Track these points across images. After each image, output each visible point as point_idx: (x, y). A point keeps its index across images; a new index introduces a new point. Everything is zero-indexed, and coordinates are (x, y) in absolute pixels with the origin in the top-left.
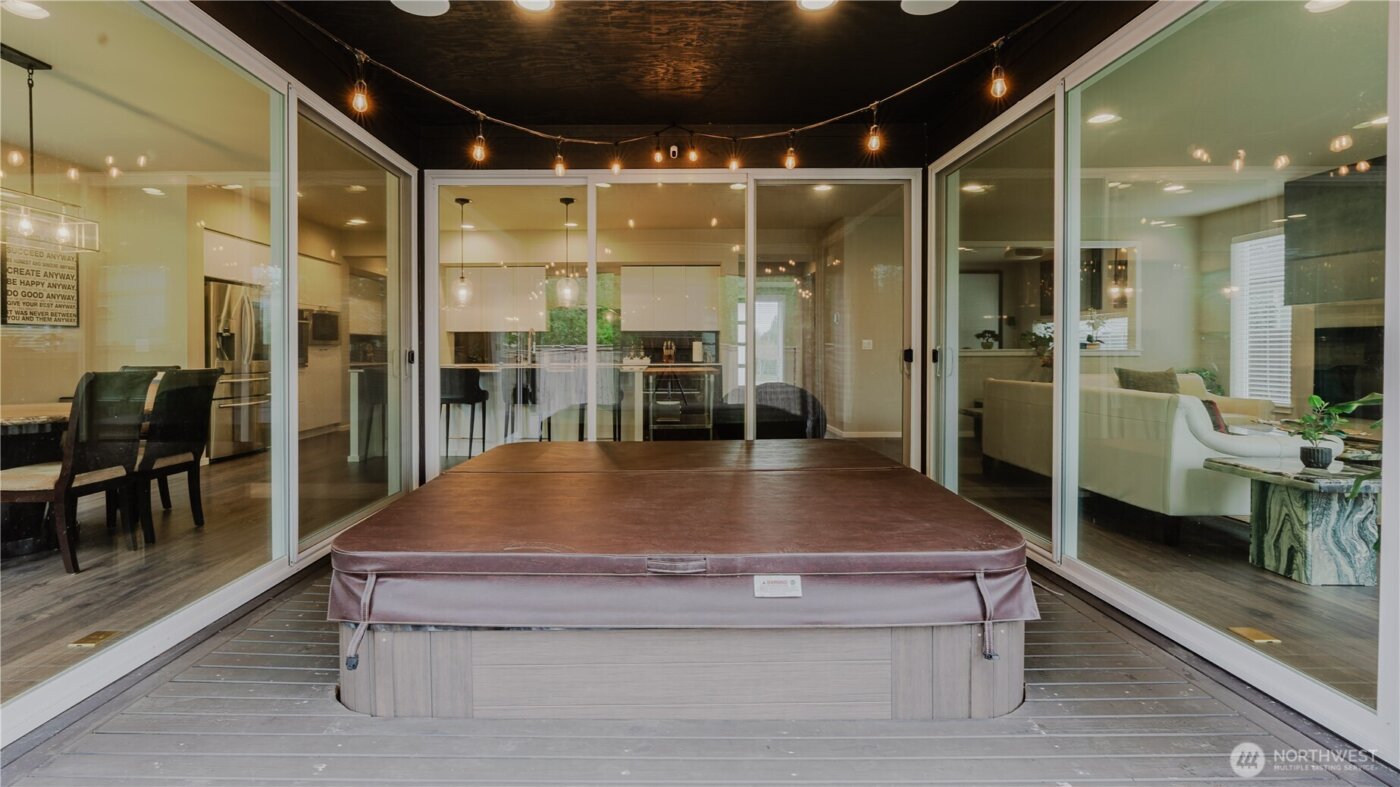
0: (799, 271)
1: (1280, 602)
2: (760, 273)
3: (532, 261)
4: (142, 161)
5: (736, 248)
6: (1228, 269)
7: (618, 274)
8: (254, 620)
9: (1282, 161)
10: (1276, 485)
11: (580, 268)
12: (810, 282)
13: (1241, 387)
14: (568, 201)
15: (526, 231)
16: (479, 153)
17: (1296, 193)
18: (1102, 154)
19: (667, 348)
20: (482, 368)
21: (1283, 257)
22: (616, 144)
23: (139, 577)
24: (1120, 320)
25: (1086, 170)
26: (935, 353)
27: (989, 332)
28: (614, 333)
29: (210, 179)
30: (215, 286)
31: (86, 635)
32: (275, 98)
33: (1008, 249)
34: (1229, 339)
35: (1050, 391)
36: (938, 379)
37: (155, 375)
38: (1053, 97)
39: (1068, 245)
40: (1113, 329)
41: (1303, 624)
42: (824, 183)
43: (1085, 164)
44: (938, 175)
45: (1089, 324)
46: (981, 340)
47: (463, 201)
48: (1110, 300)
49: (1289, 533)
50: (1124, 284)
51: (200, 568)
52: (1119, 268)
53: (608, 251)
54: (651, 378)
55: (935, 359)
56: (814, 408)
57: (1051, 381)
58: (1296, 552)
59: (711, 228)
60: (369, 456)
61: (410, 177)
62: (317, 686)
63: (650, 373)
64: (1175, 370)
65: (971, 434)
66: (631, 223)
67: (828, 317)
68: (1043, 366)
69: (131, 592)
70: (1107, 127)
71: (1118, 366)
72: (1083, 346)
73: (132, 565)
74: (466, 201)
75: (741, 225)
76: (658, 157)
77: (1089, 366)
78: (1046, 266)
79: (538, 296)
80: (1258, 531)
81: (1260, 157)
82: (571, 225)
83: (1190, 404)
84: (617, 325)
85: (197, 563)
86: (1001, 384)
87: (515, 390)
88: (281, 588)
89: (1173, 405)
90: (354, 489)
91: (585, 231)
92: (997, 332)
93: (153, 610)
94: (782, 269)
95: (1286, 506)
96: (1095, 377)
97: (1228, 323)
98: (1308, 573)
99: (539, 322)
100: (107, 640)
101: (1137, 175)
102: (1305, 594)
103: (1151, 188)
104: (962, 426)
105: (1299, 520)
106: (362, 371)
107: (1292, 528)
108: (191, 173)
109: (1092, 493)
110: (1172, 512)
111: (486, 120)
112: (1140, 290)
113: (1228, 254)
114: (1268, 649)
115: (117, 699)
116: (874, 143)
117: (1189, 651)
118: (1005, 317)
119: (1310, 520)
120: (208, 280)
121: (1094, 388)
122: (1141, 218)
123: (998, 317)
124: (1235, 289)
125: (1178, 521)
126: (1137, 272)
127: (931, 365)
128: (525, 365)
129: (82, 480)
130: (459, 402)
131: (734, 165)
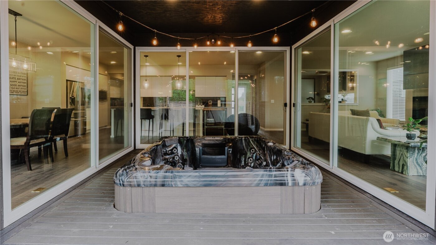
0: (251, 78)
1: (399, 180)
2: (239, 79)
3: (167, 75)
4: (49, 44)
5: (232, 71)
6: (386, 78)
7: (194, 79)
8: (87, 184)
9: (401, 45)
10: (399, 145)
11: (183, 77)
12: (254, 82)
13: (390, 115)
14: (179, 56)
15: (166, 66)
16: (155, 42)
17: (407, 54)
18: (346, 42)
19: (210, 102)
20: (152, 108)
21: (403, 74)
22: (196, 39)
23: (50, 172)
24: (352, 94)
25: (340, 47)
26: (294, 104)
27: (311, 98)
28: (193, 98)
29: (68, 49)
30: (70, 83)
31: (36, 189)
32: (92, 25)
33: (317, 71)
34: (386, 100)
35: (329, 116)
36: (295, 112)
37: (54, 110)
38: (330, 26)
39: (335, 70)
40: (350, 97)
41: (405, 186)
42: (259, 51)
43: (340, 45)
44: (295, 49)
45: (342, 95)
46: (308, 100)
47: (146, 56)
48: (349, 87)
49: (403, 160)
50: (353, 83)
51: (68, 169)
52: (352, 77)
53: (192, 72)
54: (205, 112)
55: (294, 106)
56: (256, 121)
57: (330, 113)
58: (405, 165)
59: (224, 64)
60: (117, 136)
61: (131, 49)
62: (108, 204)
63: (205, 110)
64: (369, 109)
65: (305, 129)
66: (199, 63)
67: (260, 93)
68: (328, 108)
69: (48, 176)
70: (347, 35)
71: (351, 108)
72: (340, 102)
73: (48, 168)
74: (148, 56)
75: (234, 64)
76: (208, 43)
77: (341, 109)
78: (328, 77)
79: (169, 86)
80: (393, 159)
81: (395, 44)
82: (180, 64)
83: (373, 120)
84: (193, 95)
85: (67, 168)
86: (315, 114)
87: (162, 115)
88: (94, 175)
89: (367, 120)
90: (113, 146)
91: (185, 65)
92: (313, 98)
93: (56, 182)
94: (246, 78)
95: (402, 151)
96: (343, 112)
97: (386, 95)
98: (408, 172)
99: (169, 94)
100: (43, 190)
101: (357, 49)
102: (407, 178)
103: (361, 53)
104: (302, 127)
105: (405, 155)
106: (115, 109)
107: (403, 158)
108: (62, 48)
109: (342, 147)
110: (367, 153)
111: (157, 32)
112: (358, 85)
113: (386, 73)
114: (395, 194)
115: (48, 207)
116: (276, 40)
117: (371, 195)
118: (316, 93)
119: (409, 156)
120: (67, 80)
121: (343, 115)
122: (358, 62)
123: (314, 93)
124: (388, 84)
125: (369, 156)
126: (357, 79)
127: (293, 108)
128: (165, 107)
129: (32, 142)
130: (145, 119)
131: (232, 46)
